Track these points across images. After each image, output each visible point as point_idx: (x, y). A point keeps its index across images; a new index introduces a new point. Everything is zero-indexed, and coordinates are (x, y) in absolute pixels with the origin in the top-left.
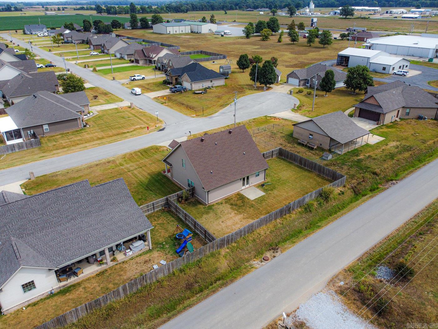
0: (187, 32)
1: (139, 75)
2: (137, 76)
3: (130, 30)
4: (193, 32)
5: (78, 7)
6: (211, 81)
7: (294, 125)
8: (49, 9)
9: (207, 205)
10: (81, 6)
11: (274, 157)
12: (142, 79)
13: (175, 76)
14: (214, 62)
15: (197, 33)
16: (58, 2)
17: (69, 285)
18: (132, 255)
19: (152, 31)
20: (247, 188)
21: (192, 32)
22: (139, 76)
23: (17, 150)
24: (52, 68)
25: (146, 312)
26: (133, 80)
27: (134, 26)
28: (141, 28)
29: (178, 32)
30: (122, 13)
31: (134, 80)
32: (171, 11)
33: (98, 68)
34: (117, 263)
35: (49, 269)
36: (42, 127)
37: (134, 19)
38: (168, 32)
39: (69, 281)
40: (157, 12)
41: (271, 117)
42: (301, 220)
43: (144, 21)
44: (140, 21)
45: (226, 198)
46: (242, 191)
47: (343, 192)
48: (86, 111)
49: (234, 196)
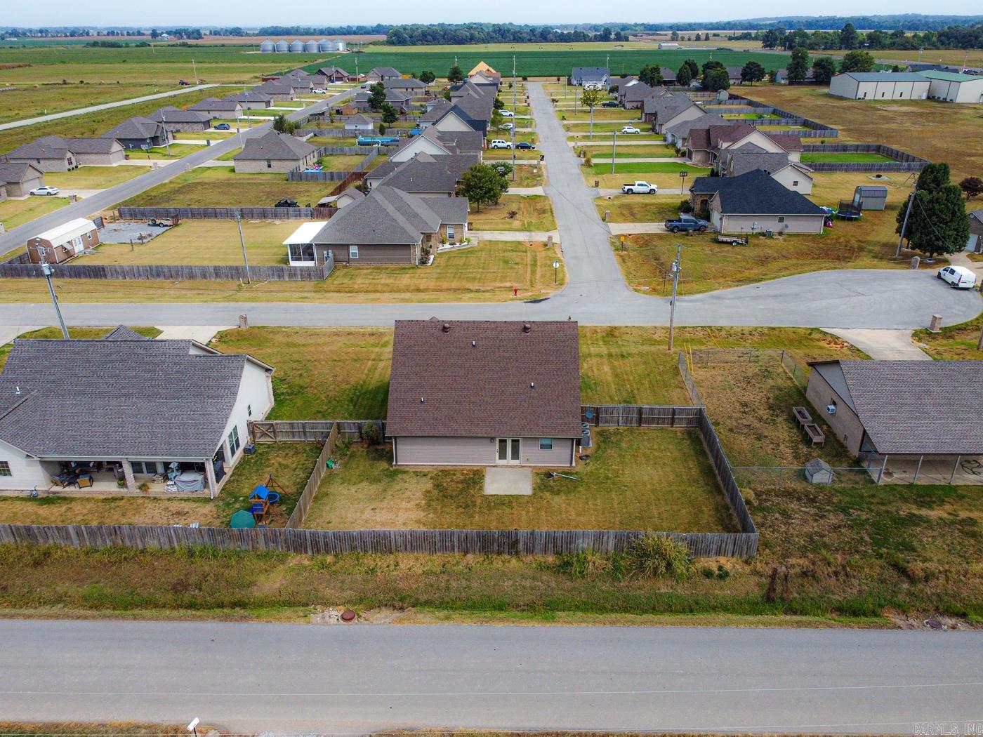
0: (914, 97)
1: (645, 183)
2: (639, 185)
3: (785, 85)
4: (934, 97)
5: (739, 33)
6: (781, 220)
7: (811, 365)
8: (680, 36)
9: (394, 467)
10: (746, 32)
11: (679, 428)
12: (649, 193)
13: (702, 195)
14: (879, 176)
15: (945, 101)
16: (711, 24)
17: (62, 495)
18: (174, 493)
19: (825, 90)
20: (511, 467)
21: (930, 98)
22: (642, 185)
23: (287, 279)
24: (526, 150)
25: (86, 589)
26: (627, 193)
27: (795, 78)
28: (811, 83)
29: (888, 97)
30: (817, 47)
31: (630, 192)
32: (949, 44)
33: (594, 161)
34: (144, 495)
35: (27, 455)
36: (348, 250)
37: (798, 60)
38: (860, 95)
39: (67, 489)
40: (910, 47)
41: (826, 333)
42: (528, 584)
43: (824, 67)
44: (814, 67)
45: (447, 468)
46: (495, 469)
47: (727, 574)
48: (457, 237)
49: (465, 472)
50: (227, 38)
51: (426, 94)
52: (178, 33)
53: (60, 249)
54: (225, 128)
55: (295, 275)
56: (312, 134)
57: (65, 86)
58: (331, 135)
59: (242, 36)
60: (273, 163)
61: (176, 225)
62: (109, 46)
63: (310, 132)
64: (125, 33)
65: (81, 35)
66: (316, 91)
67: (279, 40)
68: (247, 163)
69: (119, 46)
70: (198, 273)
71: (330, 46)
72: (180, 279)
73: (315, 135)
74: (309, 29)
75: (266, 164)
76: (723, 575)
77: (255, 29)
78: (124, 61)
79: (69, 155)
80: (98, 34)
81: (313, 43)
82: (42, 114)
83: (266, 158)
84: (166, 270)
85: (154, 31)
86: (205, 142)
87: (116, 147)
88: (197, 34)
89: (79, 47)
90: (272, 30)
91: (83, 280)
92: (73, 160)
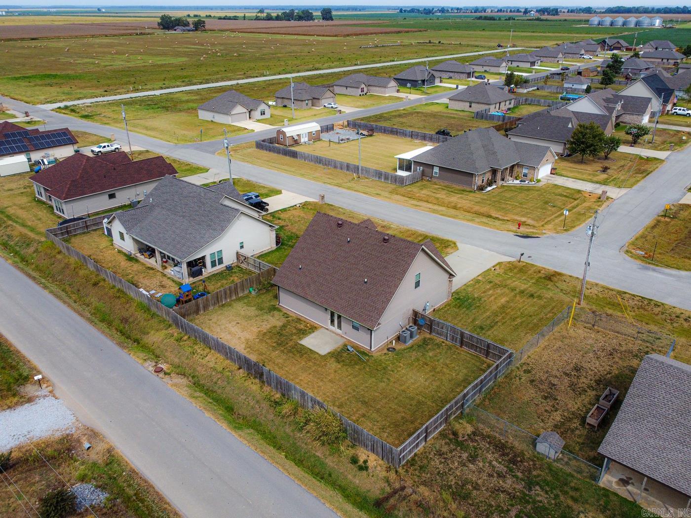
9: (277, 306)
11: (492, 361)
17: (138, 259)
18: (173, 275)
20: (336, 333)
36: (433, 169)
39: (141, 256)
45: (302, 319)
46: (326, 331)
47: (366, 468)
48: (529, 176)
49: (308, 325)
50: (579, 14)
51: (674, 65)
52: (543, 11)
53: (291, 138)
54: (482, 79)
55: (388, 179)
56: (536, 88)
57: (429, 44)
58: (550, 90)
59: (591, 13)
60: (473, 105)
61: (371, 135)
62: (488, 20)
63: (534, 86)
64: (509, 10)
65: (481, 12)
66: (585, 57)
67: (629, 17)
68: (457, 103)
69: (494, 20)
70: (339, 166)
71: (646, 22)
72: (330, 167)
73: (538, 89)
74: (648, 8)
75: (468, 104)
76: (364, 468)
77: (603, 8)
78: (484, 30)
79: (363, 86)
80: (491, 12)
81: (632, 19)
82: (393, 61)
83: (470, 100)
84: (324, 160)
85: (526, 9)
86: (455, 86)
87: (393, 84)
88: (555, 11)
89: (469, 20)
90: (617, 9)
91: (288, 158)
92: (365, 90)
